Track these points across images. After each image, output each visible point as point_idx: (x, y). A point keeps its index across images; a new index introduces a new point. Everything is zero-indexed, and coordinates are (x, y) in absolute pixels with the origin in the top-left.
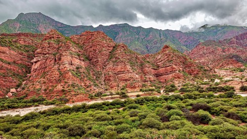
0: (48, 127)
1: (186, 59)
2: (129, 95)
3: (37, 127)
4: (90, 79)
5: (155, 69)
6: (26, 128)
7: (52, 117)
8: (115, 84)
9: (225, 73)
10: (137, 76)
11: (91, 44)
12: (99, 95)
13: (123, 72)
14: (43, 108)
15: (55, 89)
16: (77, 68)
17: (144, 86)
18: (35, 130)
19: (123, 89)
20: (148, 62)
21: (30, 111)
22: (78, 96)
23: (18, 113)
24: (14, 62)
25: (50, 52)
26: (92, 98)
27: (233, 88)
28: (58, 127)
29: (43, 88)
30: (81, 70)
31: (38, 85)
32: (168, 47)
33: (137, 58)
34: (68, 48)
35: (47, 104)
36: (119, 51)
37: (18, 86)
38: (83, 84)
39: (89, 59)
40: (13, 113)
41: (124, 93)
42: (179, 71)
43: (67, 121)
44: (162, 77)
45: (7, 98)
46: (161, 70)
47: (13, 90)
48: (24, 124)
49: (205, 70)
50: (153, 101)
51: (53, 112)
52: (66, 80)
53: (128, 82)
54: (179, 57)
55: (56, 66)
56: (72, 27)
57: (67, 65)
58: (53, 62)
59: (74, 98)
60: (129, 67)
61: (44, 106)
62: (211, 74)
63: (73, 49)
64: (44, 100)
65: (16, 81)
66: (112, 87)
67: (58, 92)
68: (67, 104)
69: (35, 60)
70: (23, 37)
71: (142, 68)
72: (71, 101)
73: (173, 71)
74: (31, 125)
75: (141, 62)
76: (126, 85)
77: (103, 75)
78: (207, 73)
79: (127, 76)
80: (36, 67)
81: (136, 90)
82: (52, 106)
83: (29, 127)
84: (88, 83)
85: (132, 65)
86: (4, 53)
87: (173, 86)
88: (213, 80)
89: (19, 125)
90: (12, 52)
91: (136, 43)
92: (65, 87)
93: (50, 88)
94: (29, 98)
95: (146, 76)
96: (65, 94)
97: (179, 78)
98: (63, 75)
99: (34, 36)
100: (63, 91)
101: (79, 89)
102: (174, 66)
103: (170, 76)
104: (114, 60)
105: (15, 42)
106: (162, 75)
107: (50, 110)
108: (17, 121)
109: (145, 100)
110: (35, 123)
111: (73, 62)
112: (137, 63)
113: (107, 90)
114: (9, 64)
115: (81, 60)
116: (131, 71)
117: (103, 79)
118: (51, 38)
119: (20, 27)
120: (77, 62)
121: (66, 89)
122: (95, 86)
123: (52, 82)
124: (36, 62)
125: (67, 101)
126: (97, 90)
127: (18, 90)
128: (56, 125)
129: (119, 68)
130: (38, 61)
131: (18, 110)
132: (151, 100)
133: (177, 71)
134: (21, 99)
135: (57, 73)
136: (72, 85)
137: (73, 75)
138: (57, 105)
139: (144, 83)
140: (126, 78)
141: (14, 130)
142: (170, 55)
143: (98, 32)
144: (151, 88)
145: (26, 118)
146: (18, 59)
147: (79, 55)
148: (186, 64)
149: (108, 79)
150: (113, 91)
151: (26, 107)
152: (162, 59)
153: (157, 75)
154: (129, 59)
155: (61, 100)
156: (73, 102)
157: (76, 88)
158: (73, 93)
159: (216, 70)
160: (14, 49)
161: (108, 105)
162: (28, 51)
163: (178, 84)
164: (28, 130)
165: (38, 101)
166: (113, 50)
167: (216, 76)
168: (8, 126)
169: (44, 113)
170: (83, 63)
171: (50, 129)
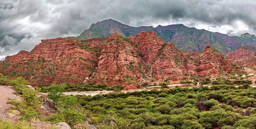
0: (109, 107)
1: (223, 58)
2: (169, 86)
3: (101, 105)
4: (140, 72)
5: (196, 65)
6: (94, 106)
7: (111, 99)
8: (160, 77)
9: (250, 71)
10: (180, 70)
11: (143, 43)
12: (145, 85)
13: (168, 67)
14: (106, 92)
15: (114, 79)
16: (131, 63)
17: (184, 79)
18: (100, 108)
19: (166, 81)
20: (192, 59)
21: (97, 94)
22: (131, 85)
23: (89, 94)
24: (88, 59)
25: (111, 51)
26: (138, 87)
27: (251, 82)
28: (116, 108)
29: (106, 78)
30: (134, 65)
31: (102, 75)
32: (209, 47)
33: (182, 55)
34: (124, 47)
35: (108, 90)
36: (166, 49)
37: (90, 75)
38: (135, 76)
39: (141, 56)
40: (87, 94)
41: (165, 85)
42: (216, 68)
43: (122, 104)
44: (202, 72)
45: (83, 83)
46: (202, 66)
47: (87, 78)
48: (93, 102)
49: (237, 68)
50: (185, 91)
51: (113, 95)
52: (122, 73)
53: (171, 75)
54: (217, 56)
55: (115, 62)
56: (136, 28)
57: (123, 61)
58: (113, 58)
59: (128, 86)
60: (173, 63)
61: (106, 91)
62: (241, 70)
63: (128, 48)
64: (106, 86)
65: (89, 72)
66: (157, 79)
67: (116, 81)
68: (122, 91)
69: (101, 57)
70: (93, 41)
71: (185, 64)
72: (125, 88)
73: (211, 67)
74: (97, 104)
75: (185, 59)
76: (170, 78)
77: (152, 69)
78: (238, 70)
79: (171, 70)
80: (101, 63)
81: (177, 82)
82: (112, 92)
83: (96, 105)
84: (138, 75)
85: (177, 61)
86: (82, 53)
87: (208, 80)
88: (241, 76)
89: (90, 103)
90: (87, 52)
91: (190, 42)
92: (121, 77)
93: (110, 78)
94: (97, 85)
95: (188, 71)
96: (121, 83)
97: (215, 73)
98: (119, 68)
99: (100, 40)
100: (120, 80)
101: (132, 79)
102: (212, 63)
103: (209, 71)
104: (161, 56)
105: (89, 45)
106: (202, 70)
107: (110, 94)
108: (89, 99)
109: (177, 90)
110: (100, 103)
111: (127, 59)
112: (181, 59)
113: (153, 81)
114: (85, 60)
115: (134, 56)
116: (175, 66)
117: (151, 72)
118: (112, 40)
119: (92, 34)
120: (131, 58)
121: (122, 79)
122: (143, 77)
123: (111, 74)
124: (101, 59)
125: (122, 88)
126: (145, 81)
127: (90, 78)
128: (115, 106)
129: (165, 63)
130: (103, 58)
131: (90, 92)
132: (183, 91)
133: (214, 68)
134: (92, 84)
135: (116, 67)
136: (126, 76)
137: (127, 68)
138: (115, 91)
139: (185, 76)
140: (170, 72)
141: (87, 105)
142: (209, 54)
143: (151, 33)
144: (190, 81)
145: (95, 98)
146: (90, 57)
147: (133, 53)
148: (223, 62)
149: (155, 73)
150: (157, 83)
151: (95, 90)
152: (204, 57)
153: (198, 71)
154: (175, 56)
155: (118, 87)
156: (127, 89)
157: (129, 78)
158: (127, 82)
159: (245, 68)
160: (88, 51)
161: (146, 93)
162: (96, 51)
163: (213, 78)
164: (96, 107)
165: (102, 87)
166: (162, 48)
167: (244, 73)
168: (84, 102)
169: (106, 96)
170: (136, 59)
171: (110, 109)
